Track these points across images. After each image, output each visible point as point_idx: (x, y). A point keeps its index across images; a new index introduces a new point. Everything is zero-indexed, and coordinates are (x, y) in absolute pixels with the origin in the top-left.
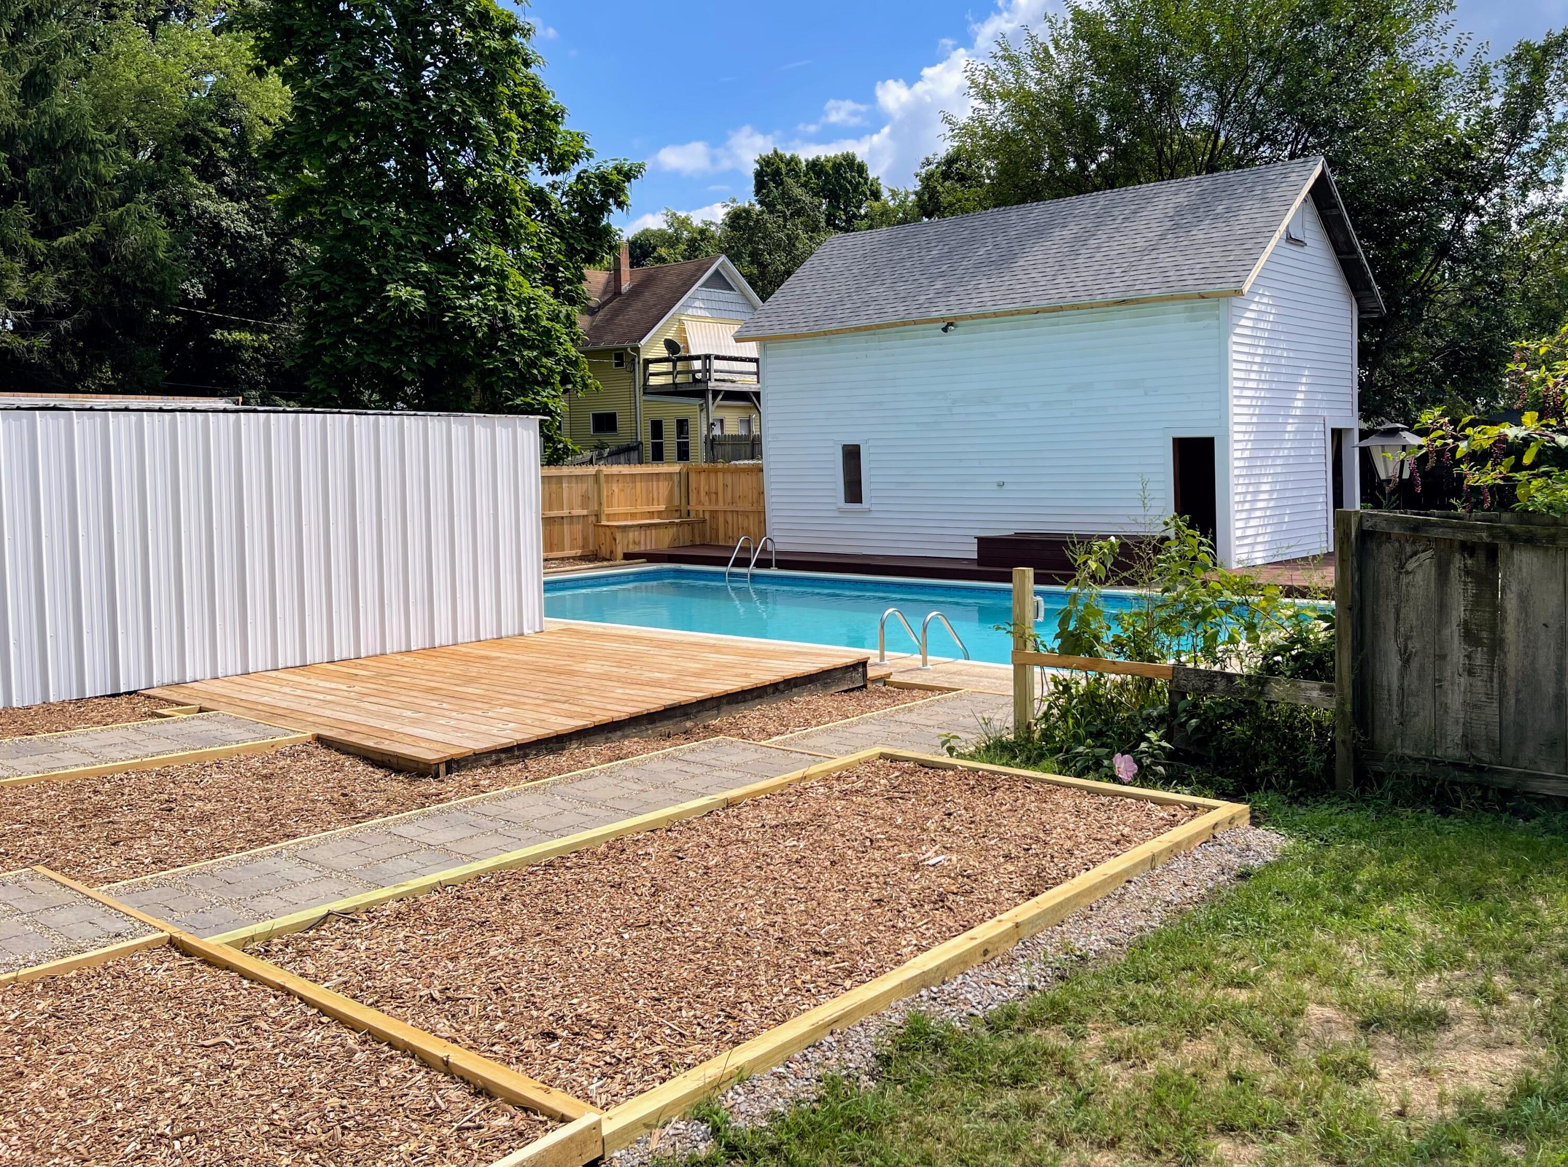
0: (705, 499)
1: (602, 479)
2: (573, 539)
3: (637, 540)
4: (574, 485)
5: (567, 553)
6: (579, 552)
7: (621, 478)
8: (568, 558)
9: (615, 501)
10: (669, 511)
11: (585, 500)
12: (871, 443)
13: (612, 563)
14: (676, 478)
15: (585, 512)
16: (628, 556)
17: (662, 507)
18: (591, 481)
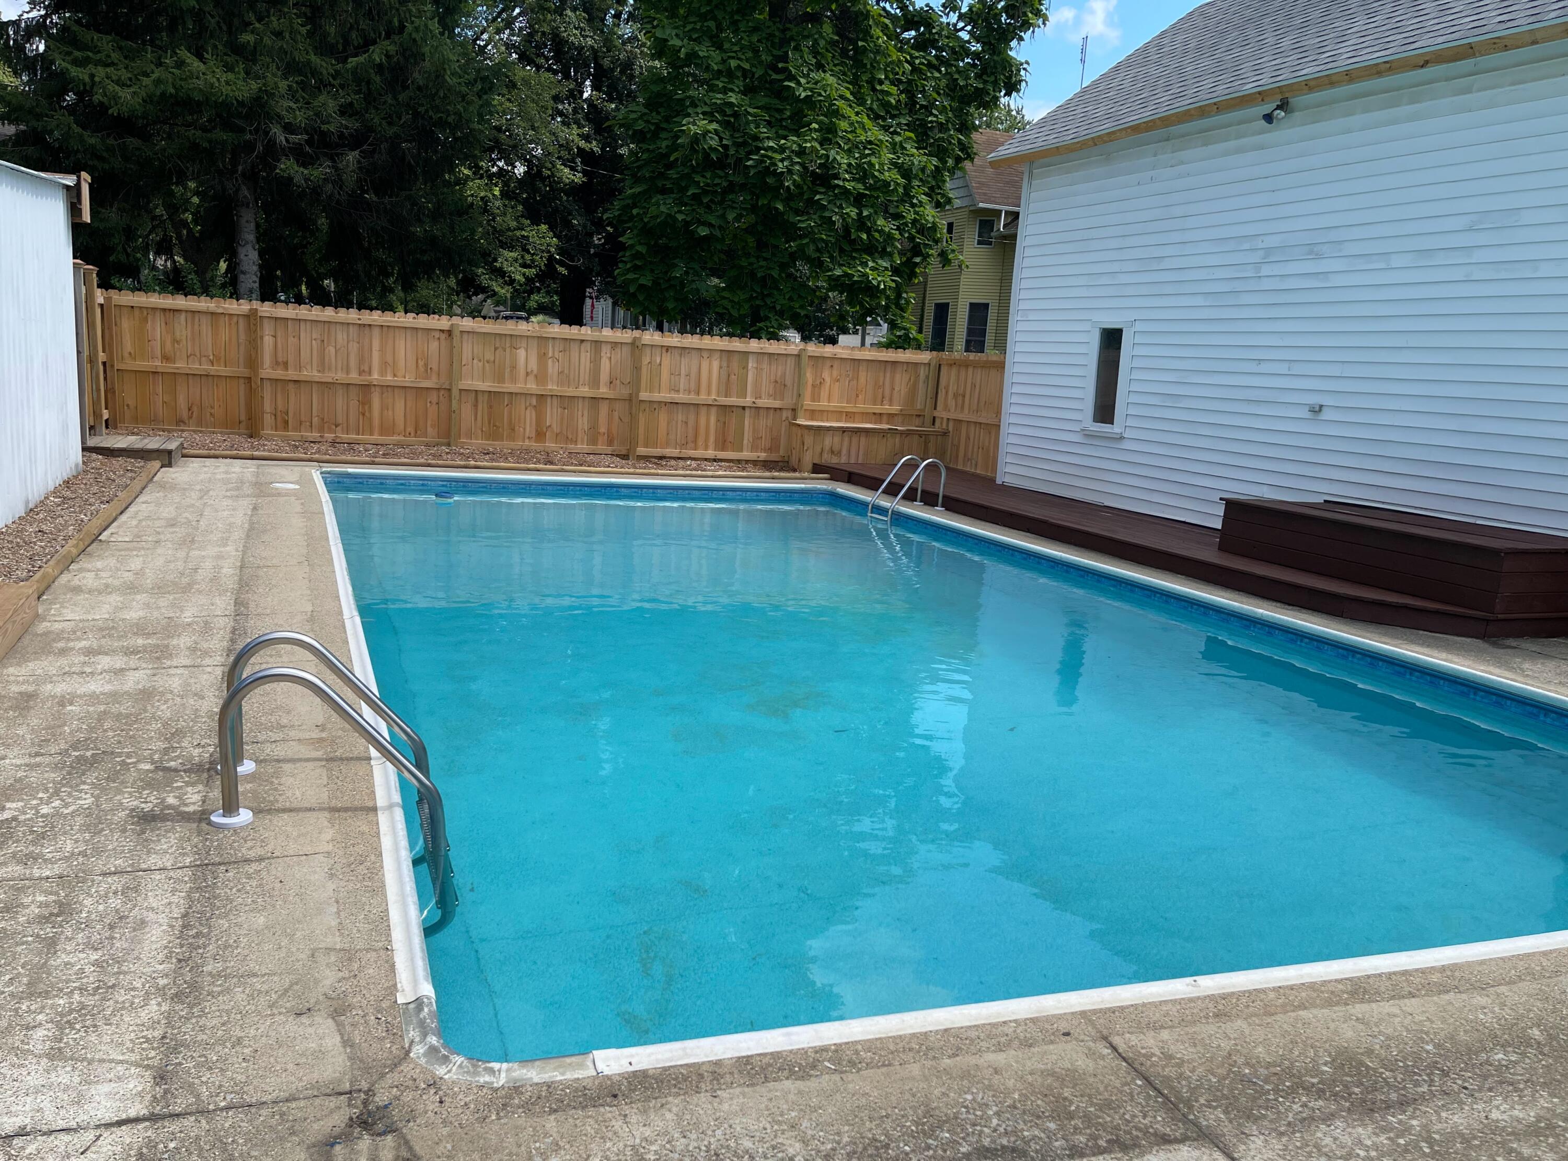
0: (951, 403)
1: (805, 360)
2: (756, 439)
3: (836, 448)
4: (765, 366)
5: (746, 454)
6: (763, 456)
7: (836, 364)
8: (747, 462)
9: (824, 394)
10: (904, 416)
11: (779, 387)
12: (1139, 327)
13: (797, 474)
14: (922, 372)
15: (777, 404)
16: (817, 469)
17: (895, 408)
18: (791, 362)
